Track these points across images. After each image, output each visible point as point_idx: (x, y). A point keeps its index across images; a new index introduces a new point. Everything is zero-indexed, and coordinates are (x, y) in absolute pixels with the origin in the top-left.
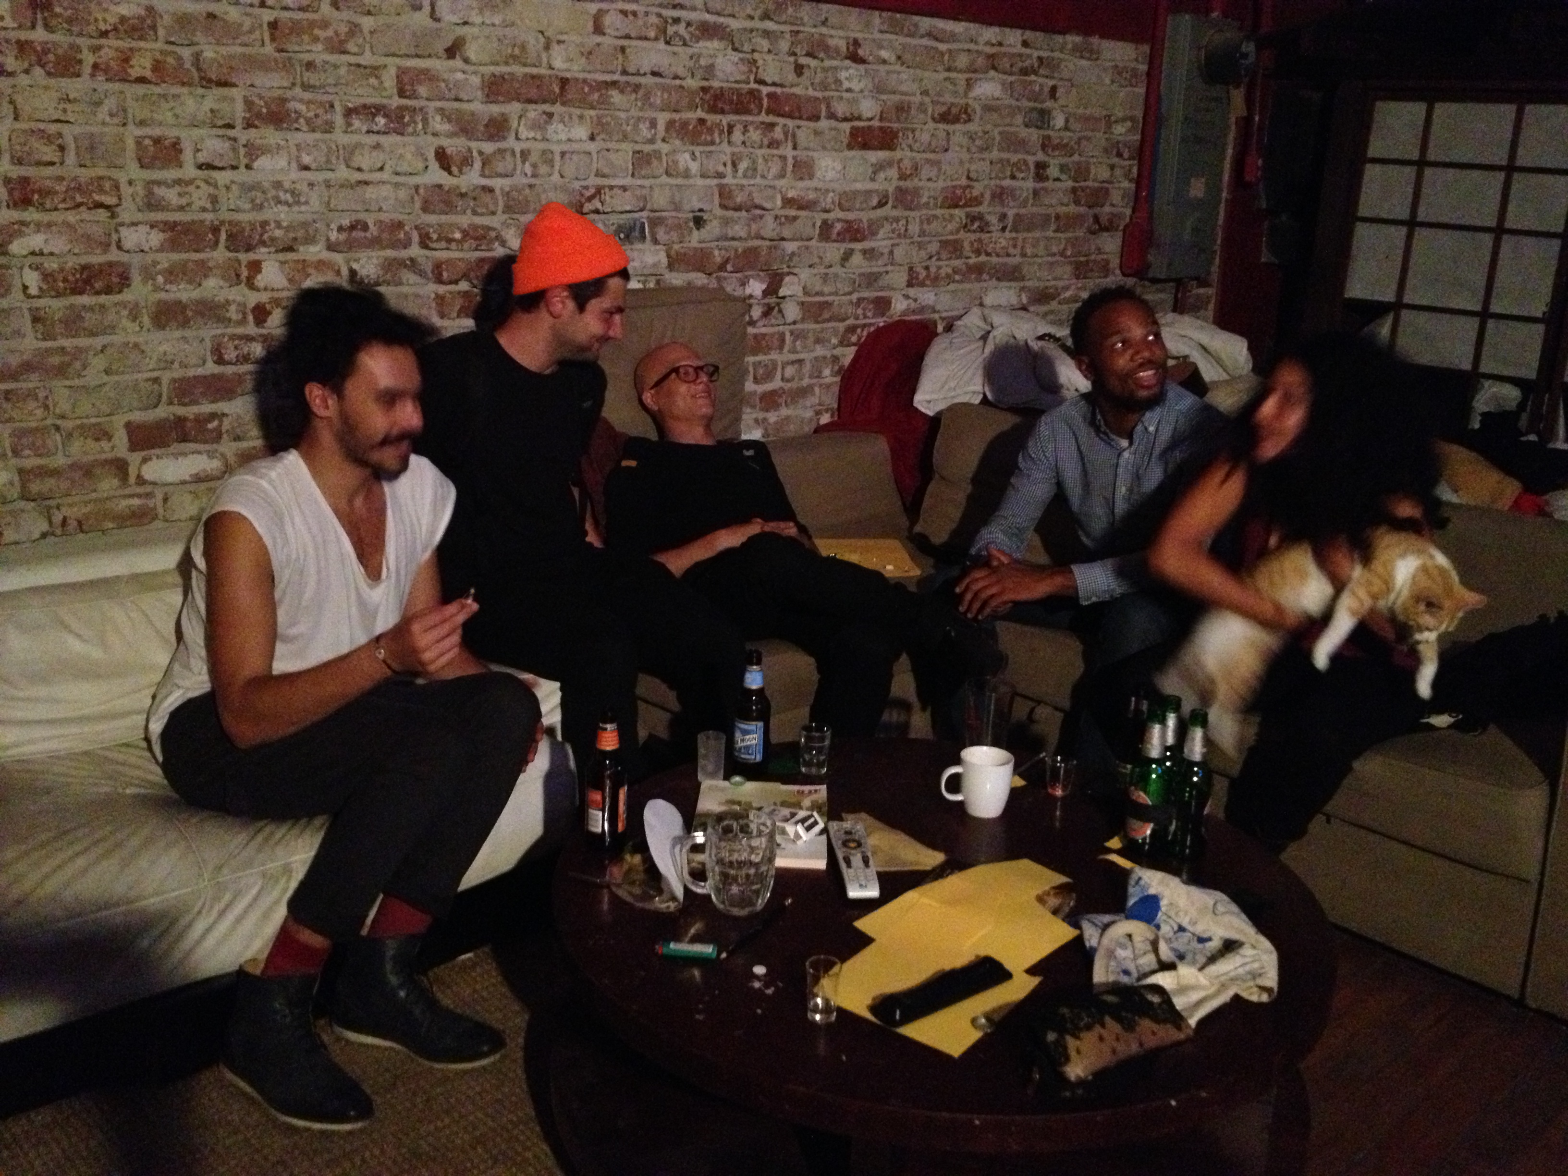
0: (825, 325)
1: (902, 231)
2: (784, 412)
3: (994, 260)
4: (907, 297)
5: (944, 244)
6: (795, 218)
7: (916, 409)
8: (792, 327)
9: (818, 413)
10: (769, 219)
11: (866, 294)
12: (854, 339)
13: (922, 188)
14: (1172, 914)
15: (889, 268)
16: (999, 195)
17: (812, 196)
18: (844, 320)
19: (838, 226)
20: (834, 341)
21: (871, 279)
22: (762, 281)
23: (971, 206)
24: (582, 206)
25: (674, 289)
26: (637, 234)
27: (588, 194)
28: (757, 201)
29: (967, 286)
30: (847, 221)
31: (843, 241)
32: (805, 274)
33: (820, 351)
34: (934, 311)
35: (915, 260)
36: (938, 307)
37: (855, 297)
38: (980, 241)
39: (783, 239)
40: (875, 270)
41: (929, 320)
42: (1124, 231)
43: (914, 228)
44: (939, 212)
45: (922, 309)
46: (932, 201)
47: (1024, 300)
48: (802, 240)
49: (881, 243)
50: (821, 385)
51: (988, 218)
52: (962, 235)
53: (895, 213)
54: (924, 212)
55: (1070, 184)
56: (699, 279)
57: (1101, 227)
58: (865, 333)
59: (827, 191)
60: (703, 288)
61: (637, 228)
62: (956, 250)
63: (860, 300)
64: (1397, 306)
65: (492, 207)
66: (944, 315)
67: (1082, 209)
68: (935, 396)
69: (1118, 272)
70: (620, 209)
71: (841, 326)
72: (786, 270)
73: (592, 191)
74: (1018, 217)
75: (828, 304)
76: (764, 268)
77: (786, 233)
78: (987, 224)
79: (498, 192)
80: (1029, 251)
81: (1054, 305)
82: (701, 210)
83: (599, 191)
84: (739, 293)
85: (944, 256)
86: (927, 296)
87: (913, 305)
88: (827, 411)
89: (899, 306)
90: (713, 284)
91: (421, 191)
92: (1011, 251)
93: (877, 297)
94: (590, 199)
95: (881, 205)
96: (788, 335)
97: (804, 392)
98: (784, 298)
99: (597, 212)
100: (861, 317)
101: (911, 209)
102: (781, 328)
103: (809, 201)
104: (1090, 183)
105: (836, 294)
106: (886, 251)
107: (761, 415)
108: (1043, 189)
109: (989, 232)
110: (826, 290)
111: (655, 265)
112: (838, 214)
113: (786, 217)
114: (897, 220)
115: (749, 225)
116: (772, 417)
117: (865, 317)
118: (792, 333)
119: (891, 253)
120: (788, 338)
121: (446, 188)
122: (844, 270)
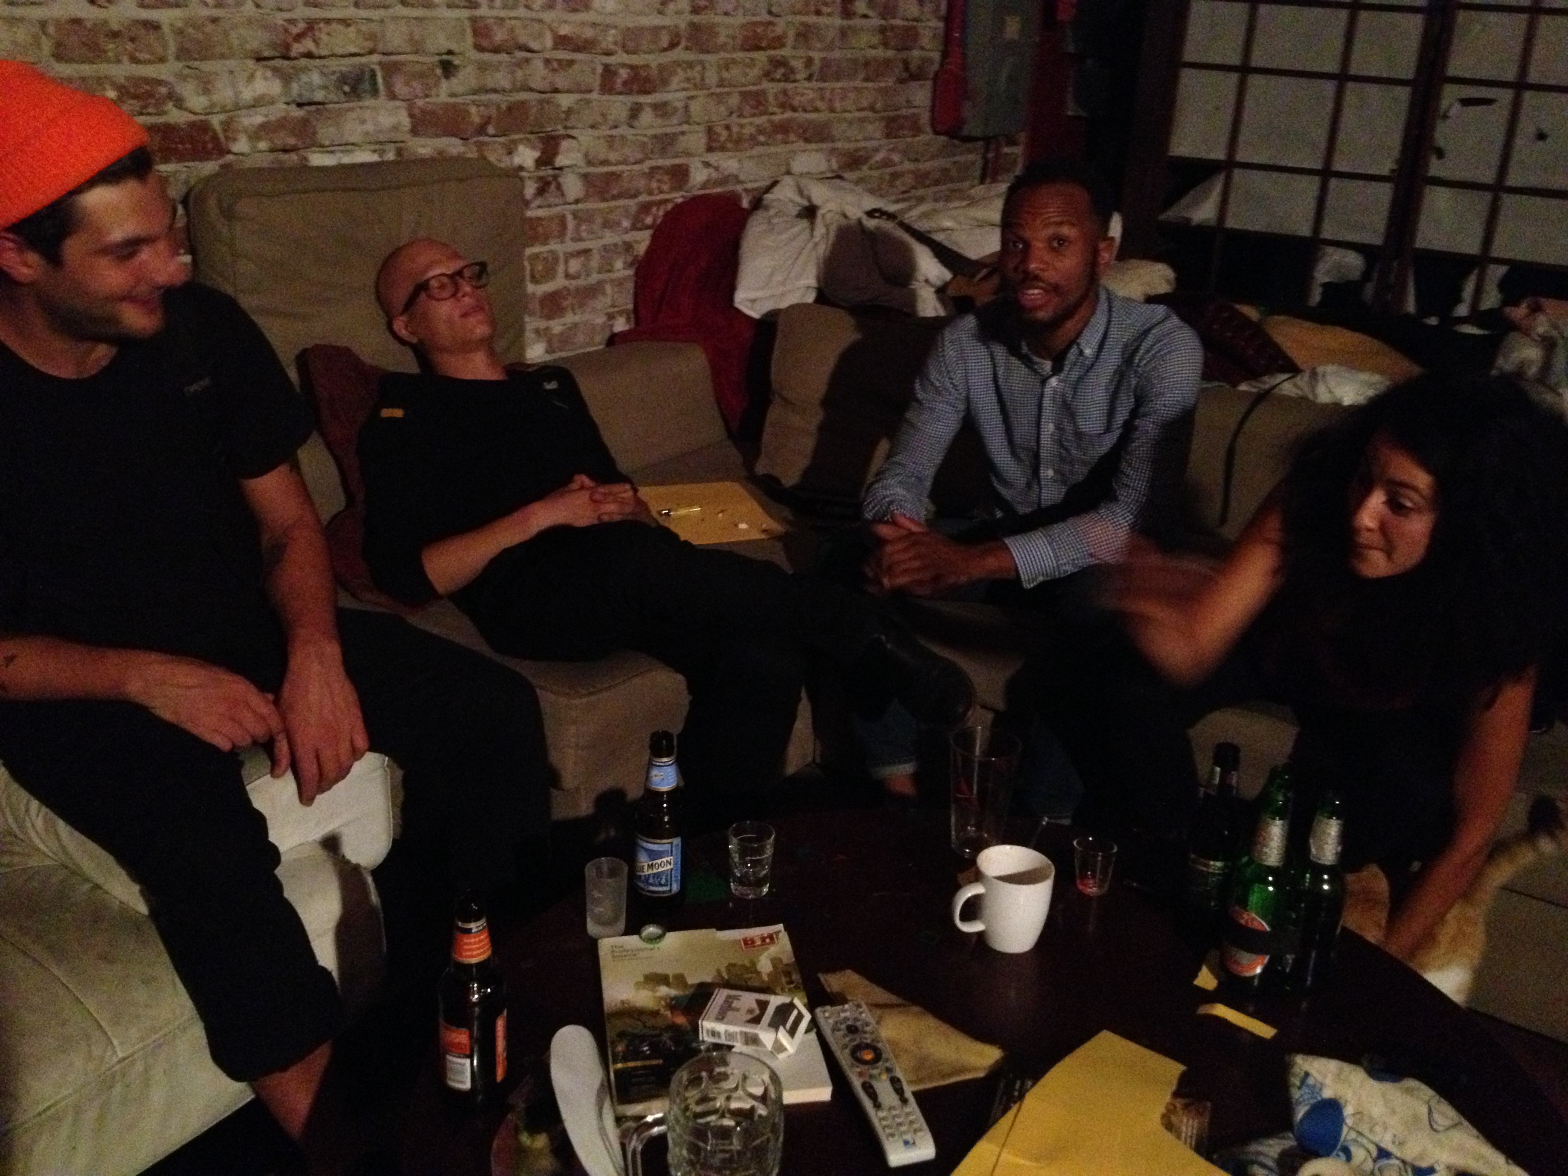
0: (613, 203)
1: (698, 80)
2: (570, 318)
3: (800, 116)
4: (707, 165)
5: (745, 96)
6: (571, 63)
7: (738, 311)
8: (574, 207)
9: (611, 317)
10: (538, 64)
11: (660, 162)
12: (649, 220)
13: (718, 25)
14: (1364, 1128)
15: (685, 127)
16: (805, 34)
17: (589, 33)
18: (635, 196)
19: (624, 73)
20: (626, 224)
21: (665, 142)
22: (533, 148)
23: (775, 48)
24: (288, 47)
25: (423, 162)
26: (366, 85)
27: (295, 30)
28: (523, 39)
29: (773, 149)
30: (632, 67)
31: (630, 92)
32: (586, 138)
33: (610, 238)
34: (739, 182)
35: (714, 118)
36: (742, 177)
37: (646, 166)
38: (785, 92)
39: (556, 91)
40: (668, 130)
41: (732, 192)
42: (935, 79)
43: (712, 77)
44: (739, 55)
45: (724, 180)
46: (731, 42)
47: (835, 166)
48: (581, 92)
49: (674, 95)
50: (612, 281)
51: (794, 63)
52: (766, 85)
53: (690, 56)
54: (723, 55)
55: (876, 22)
56: (453, 146)
57: (912, 75)
58: (661, 213)
59: (608, 26)
60: (459, 159)
61: (367, 77)
62: (759, 103)
63: (654, 170)
64: (1229, 165)
65: (159, 50)
66: (749, 186)
67: (890, 53)
68: (759, 294)
69: (928, 129)
70: (340, 51)
71: (632, 204)
72: (562, 132)
73: (302, 26)
74: (826, 64)
75: (615, 177)
76: (536, 129)
77: (561, 81)
78: (792, 71)
79: (166, 29)
80: (838, 105)
81: (865, 171)
82: (450, 52)
83: (311, 26)
84: (505, 163)
85: (747, 110)
86: (729, 163)
87: (715, 175)
88: (620, 313)
89: (699, 176)
90: (472, 154)
91: (51, 30)
92: (819, 104)
93: (674, 166)
94: (299, 37)
95: (673, 45)
96: (569, 218)
97: (592, 292)
98: (561, 169)
99: (309, 55)
100: (656, 192)
101: (708, 52)
102: (558, 209)
103: (586, 41)
104: (898, 22)
105: (625, 162)
106: (679, 105)
107: (542, 324)
108: (850, 27)
109: (795, 81)
110: (613, 157)
111: (395, 128)
112: (621, 57)
113: (559, 61)
114: (691, 65)
115: (513, 72)
116: (557, 326)
117: (661, 192)
118: (575, 215)
119: (686, 107)
120: (571, 223)
121: (89, 25)
122: (633, 131)
